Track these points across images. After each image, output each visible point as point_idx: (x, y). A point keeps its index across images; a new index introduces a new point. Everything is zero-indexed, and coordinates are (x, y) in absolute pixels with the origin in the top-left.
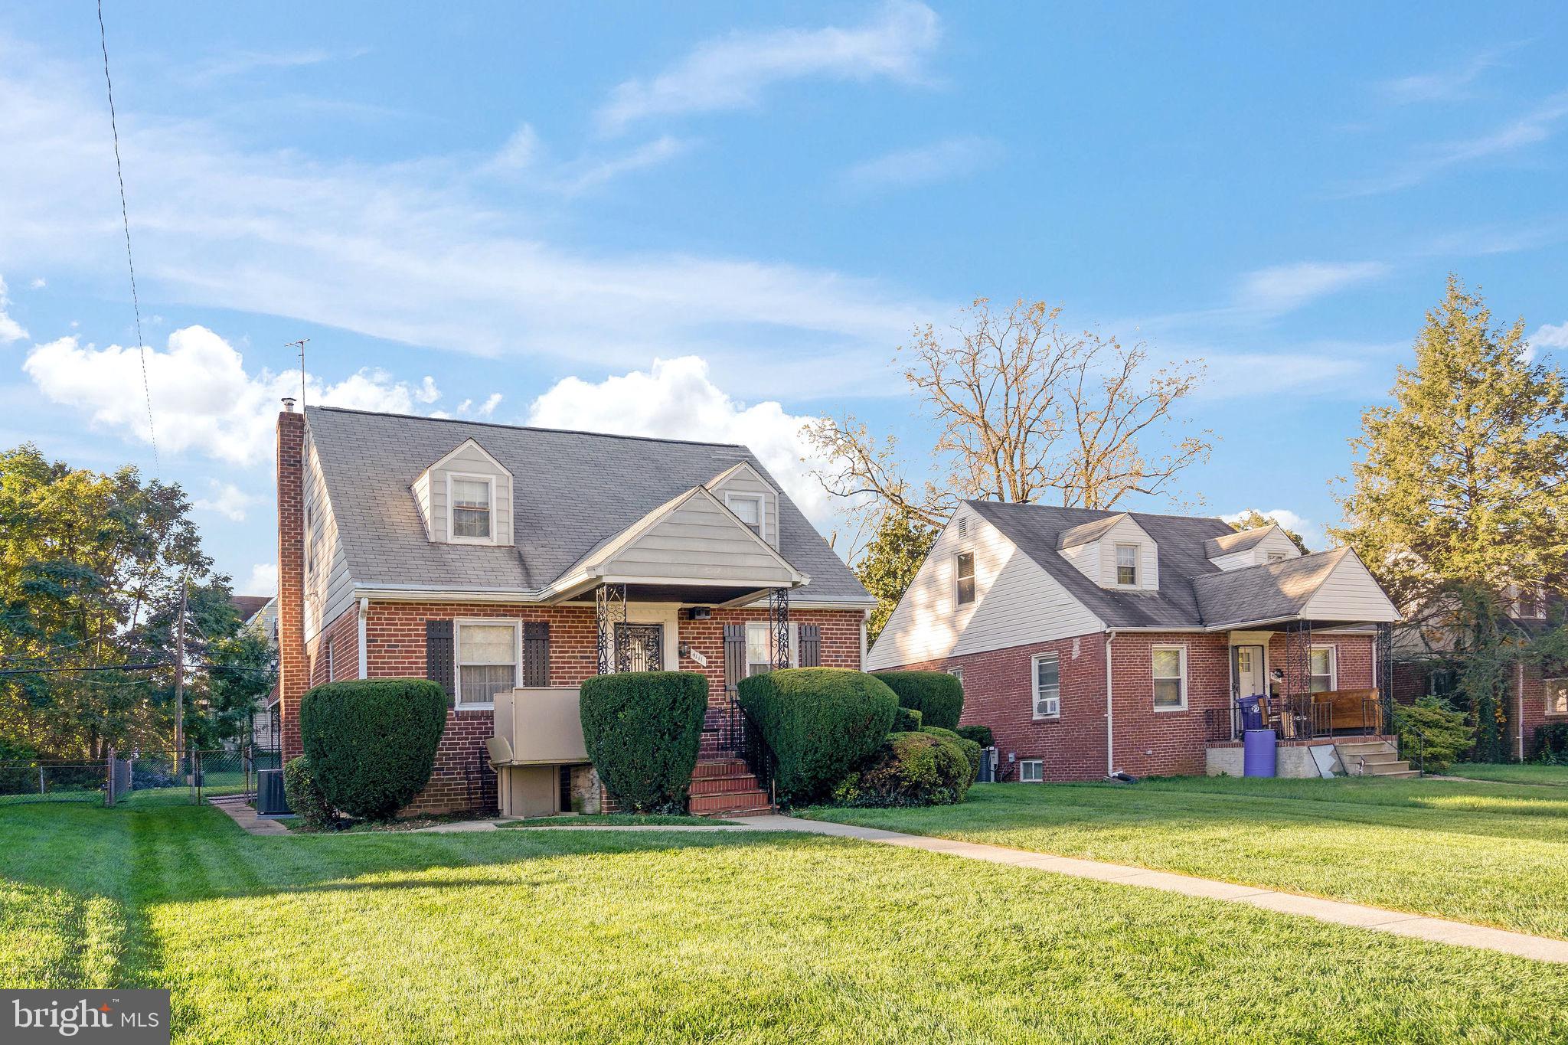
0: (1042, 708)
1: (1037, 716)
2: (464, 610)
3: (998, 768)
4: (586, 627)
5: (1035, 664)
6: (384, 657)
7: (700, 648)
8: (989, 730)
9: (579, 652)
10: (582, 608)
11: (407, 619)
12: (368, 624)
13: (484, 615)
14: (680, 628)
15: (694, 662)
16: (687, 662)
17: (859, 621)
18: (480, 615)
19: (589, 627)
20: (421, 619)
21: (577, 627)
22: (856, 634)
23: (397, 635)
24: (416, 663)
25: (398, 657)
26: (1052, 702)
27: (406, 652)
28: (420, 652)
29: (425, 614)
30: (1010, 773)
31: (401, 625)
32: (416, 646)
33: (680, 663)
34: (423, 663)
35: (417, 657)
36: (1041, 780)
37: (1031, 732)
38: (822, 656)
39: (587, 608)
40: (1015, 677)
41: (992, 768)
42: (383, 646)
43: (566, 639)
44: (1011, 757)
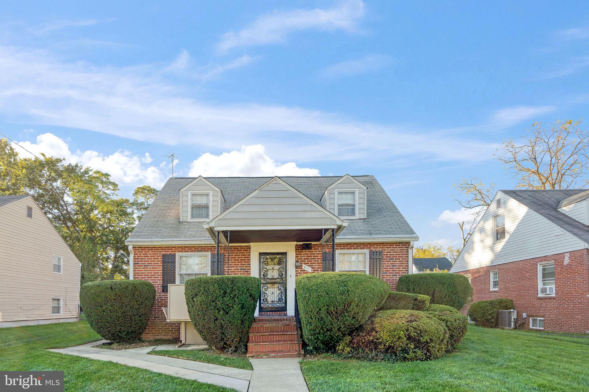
0: (544, 291)
1: (540, 295)
2: (181, 249)
3: (516, 321)
4: (244, 255)
5: (540, 268)
6: (142, 271)
7: (308, 263)
8: (512, 301)
9: (240, 267)
10: (242, 246)
11: (153, 254)
12: (134, 257)
13: (191, 251)
14: (296, 254)
15: (304, 270)
16: (300, 271)
17: (408, 248)
18: (189, 251)
19: (246, 255)
20: (160, 254)
21: (239, 255)
22: (406, 254)
23: (148, 261)
24: (157, 273)
25: (149, 271)
26: (550, 288)
27: (153, 268)
28: (159, 268)
29: (162, 252)
30: (524, 323)
31: (150, 256)
32: (157, 266)
33: (296, 271)
34: (160, 273)
35: (158, 270)
36: (543, 329)
37: (537, 303)
38: (383, 266)
39: (244, 246)
40: (527, 275)
41: (512, 320)
42: (142, 266)
43: (233, 261)
44: (524, 315)
